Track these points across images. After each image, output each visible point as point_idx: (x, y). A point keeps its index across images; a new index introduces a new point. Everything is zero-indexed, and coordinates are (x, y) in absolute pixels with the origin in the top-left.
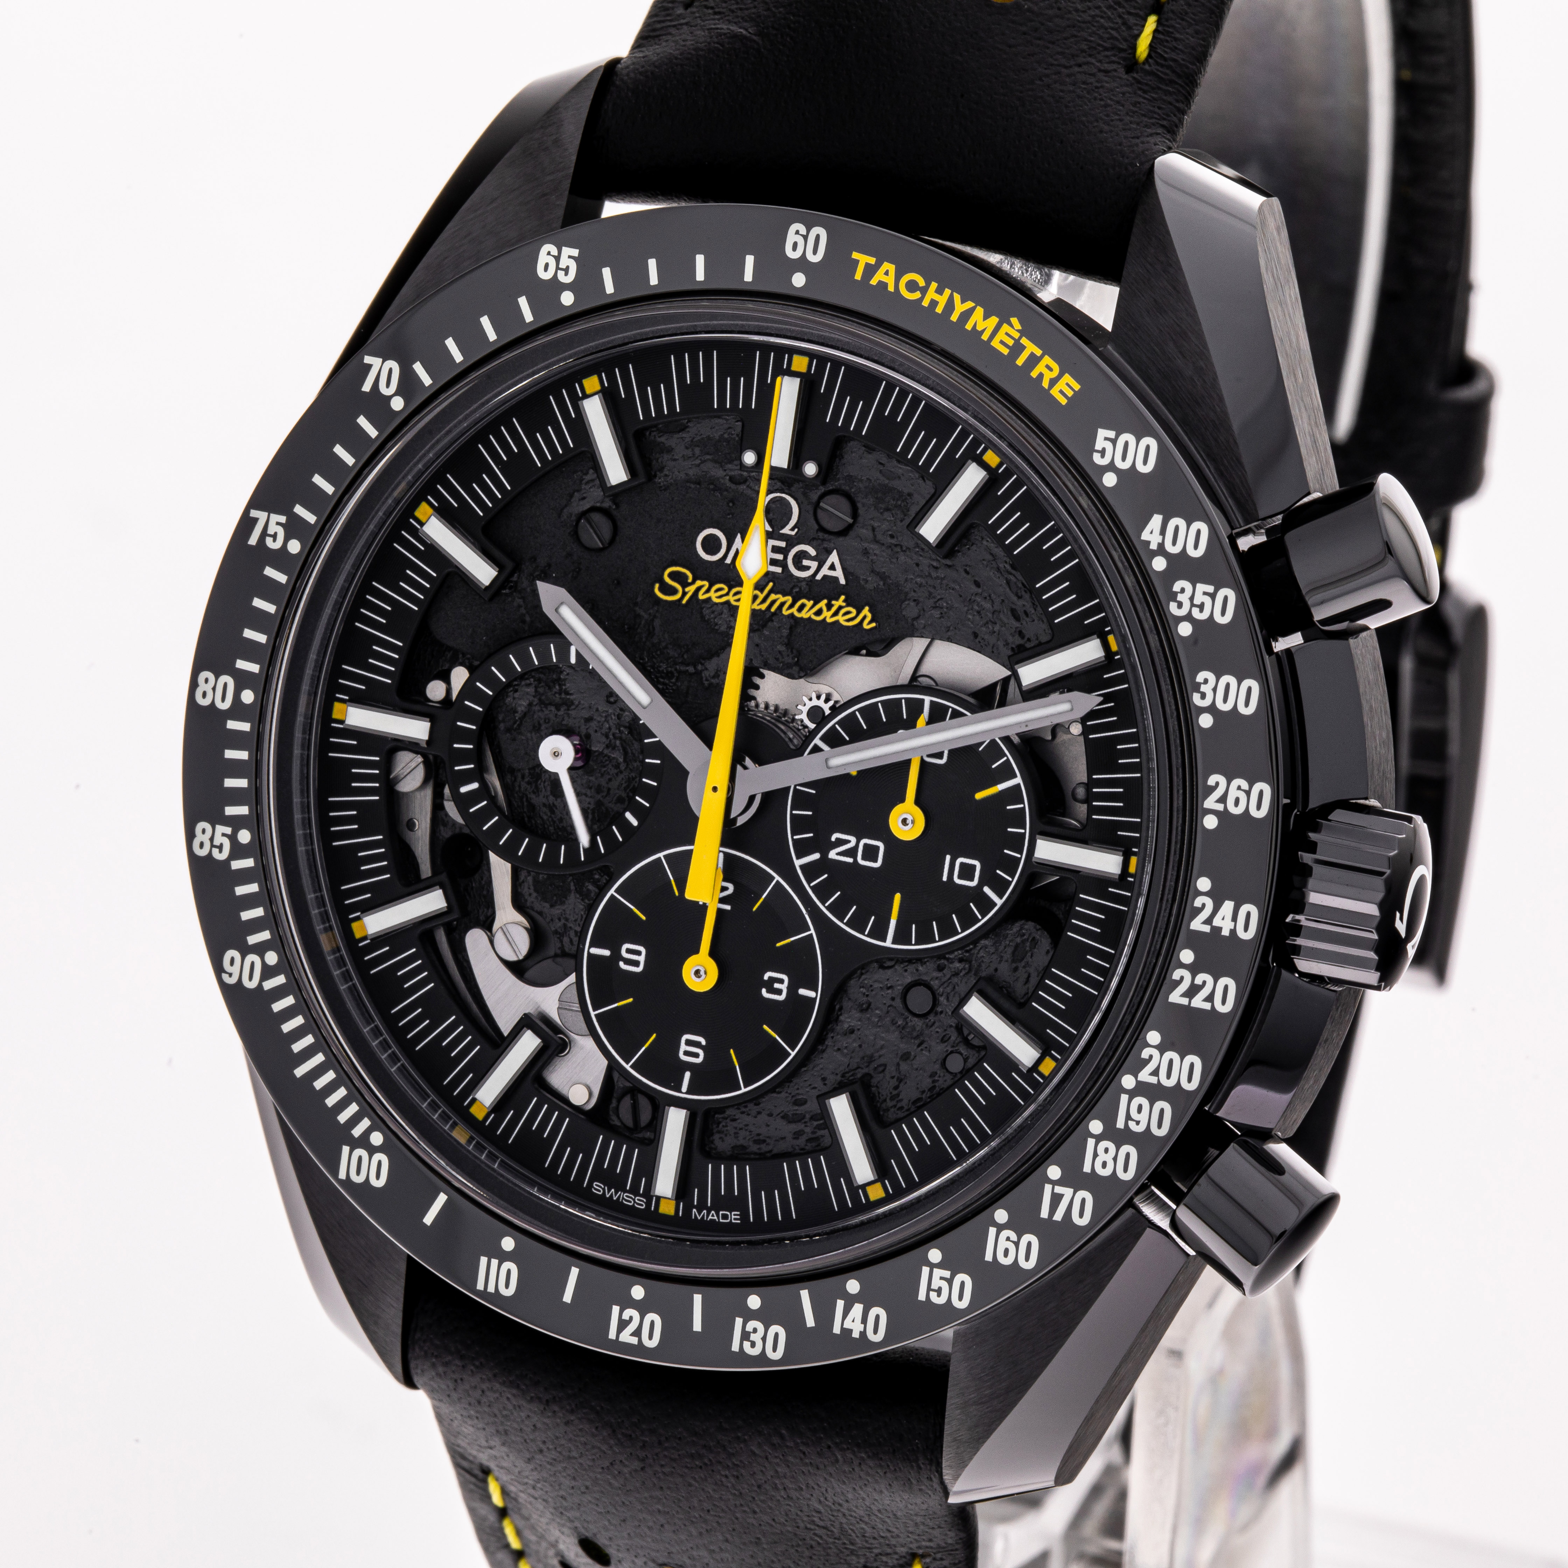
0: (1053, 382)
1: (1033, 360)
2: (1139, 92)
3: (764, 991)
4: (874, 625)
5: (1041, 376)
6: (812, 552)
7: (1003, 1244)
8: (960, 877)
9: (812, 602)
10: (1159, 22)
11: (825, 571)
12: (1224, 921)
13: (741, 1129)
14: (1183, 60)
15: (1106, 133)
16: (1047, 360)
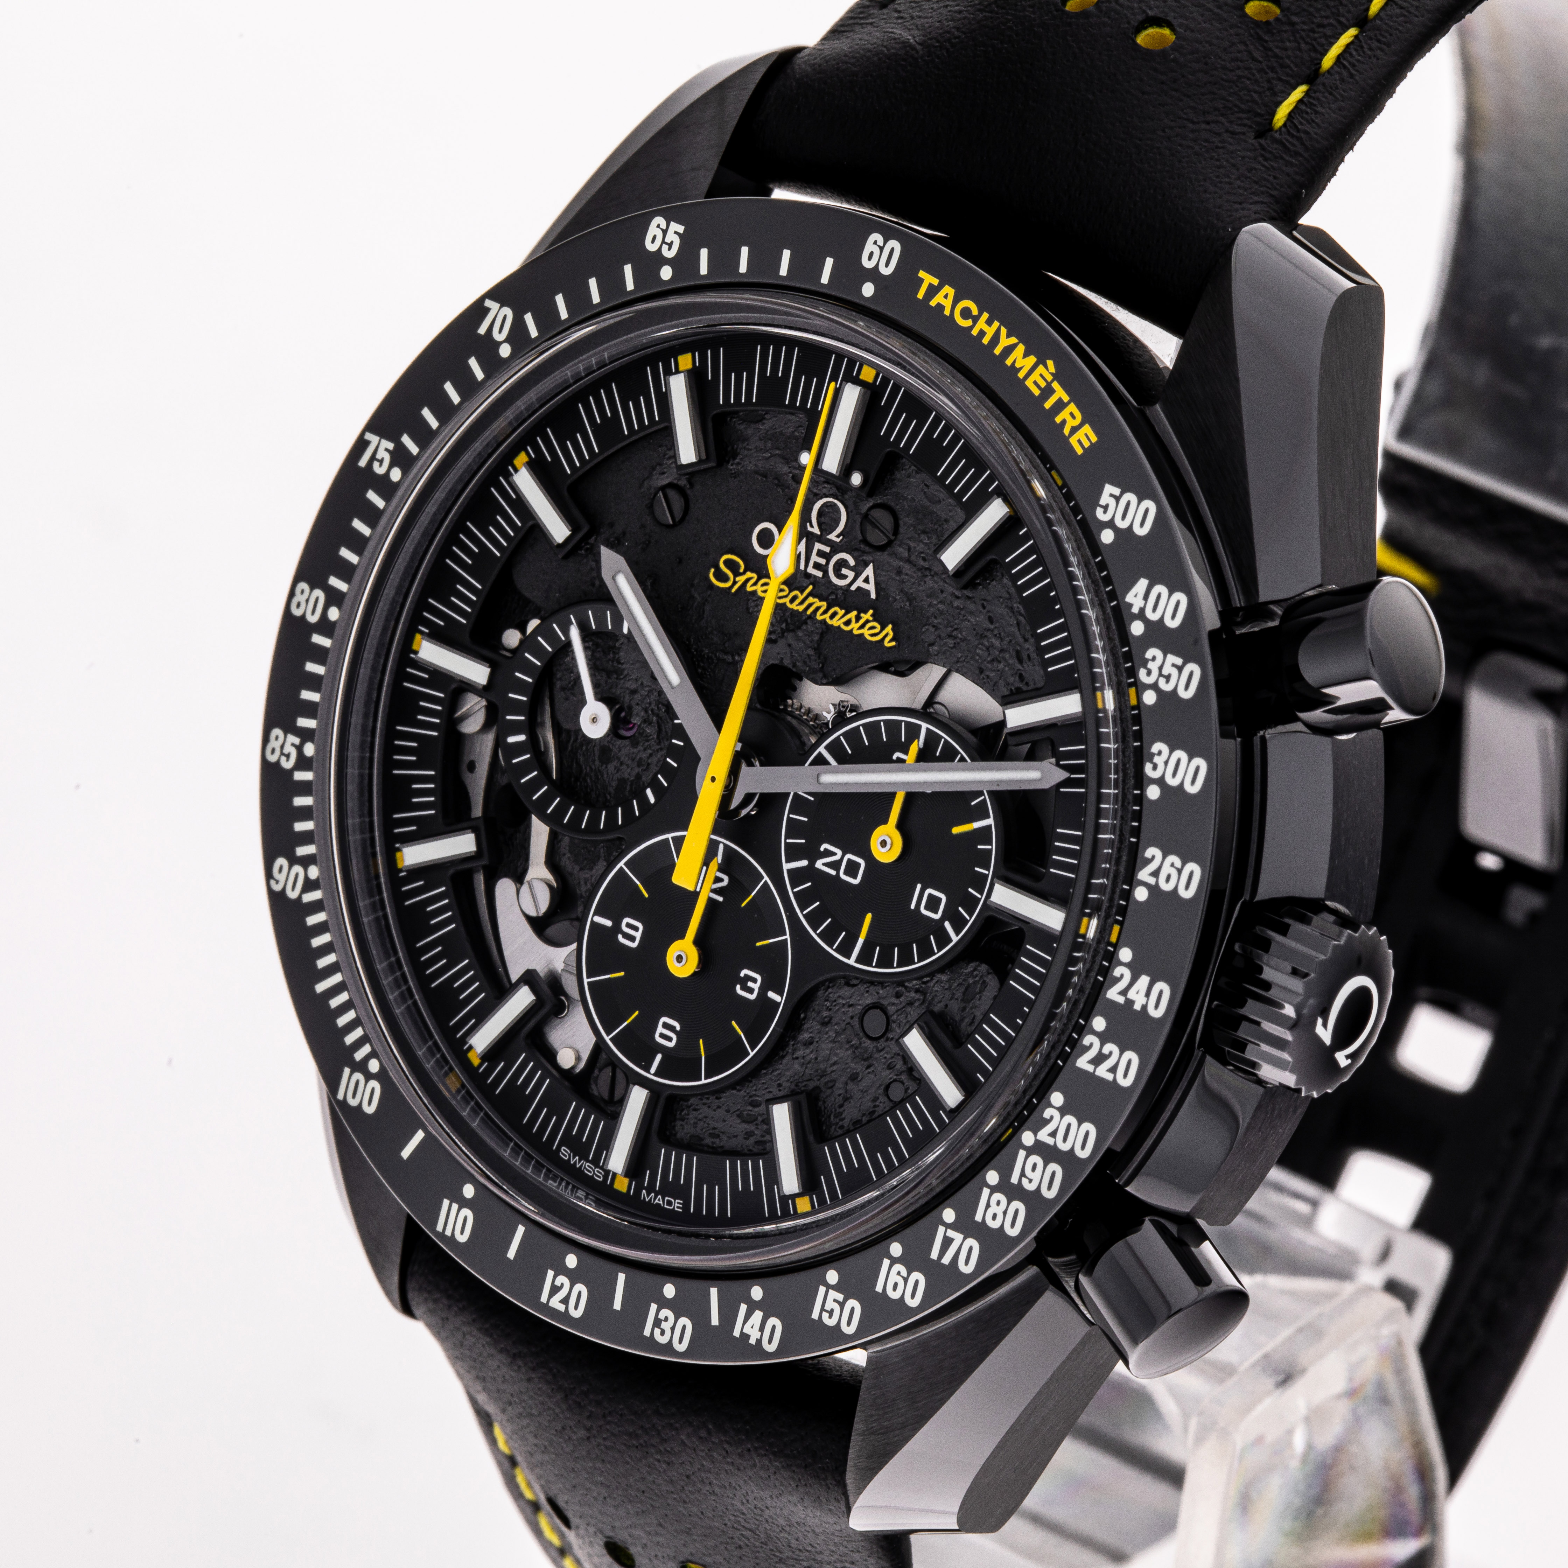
0: (1074, 430)
1: (1060, 406)
2: (1260, 159)
3: (738, 987)
4: (893, 644)
5: (1064, 422)
6: (852, 562)
7: (893, 1278)
8: (926, 908)
9: (843, 611)
10: (1307, 93)
11: (859, 583)
12: (1137, 996)
13: (700, 1120)
14: (1316, 134)
15: (1210, 193)
16: (1072, 407)
